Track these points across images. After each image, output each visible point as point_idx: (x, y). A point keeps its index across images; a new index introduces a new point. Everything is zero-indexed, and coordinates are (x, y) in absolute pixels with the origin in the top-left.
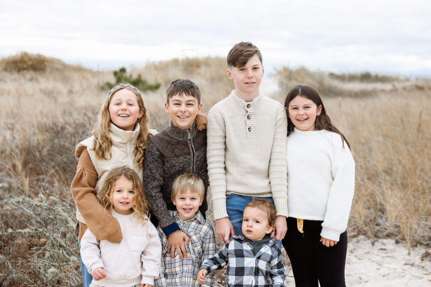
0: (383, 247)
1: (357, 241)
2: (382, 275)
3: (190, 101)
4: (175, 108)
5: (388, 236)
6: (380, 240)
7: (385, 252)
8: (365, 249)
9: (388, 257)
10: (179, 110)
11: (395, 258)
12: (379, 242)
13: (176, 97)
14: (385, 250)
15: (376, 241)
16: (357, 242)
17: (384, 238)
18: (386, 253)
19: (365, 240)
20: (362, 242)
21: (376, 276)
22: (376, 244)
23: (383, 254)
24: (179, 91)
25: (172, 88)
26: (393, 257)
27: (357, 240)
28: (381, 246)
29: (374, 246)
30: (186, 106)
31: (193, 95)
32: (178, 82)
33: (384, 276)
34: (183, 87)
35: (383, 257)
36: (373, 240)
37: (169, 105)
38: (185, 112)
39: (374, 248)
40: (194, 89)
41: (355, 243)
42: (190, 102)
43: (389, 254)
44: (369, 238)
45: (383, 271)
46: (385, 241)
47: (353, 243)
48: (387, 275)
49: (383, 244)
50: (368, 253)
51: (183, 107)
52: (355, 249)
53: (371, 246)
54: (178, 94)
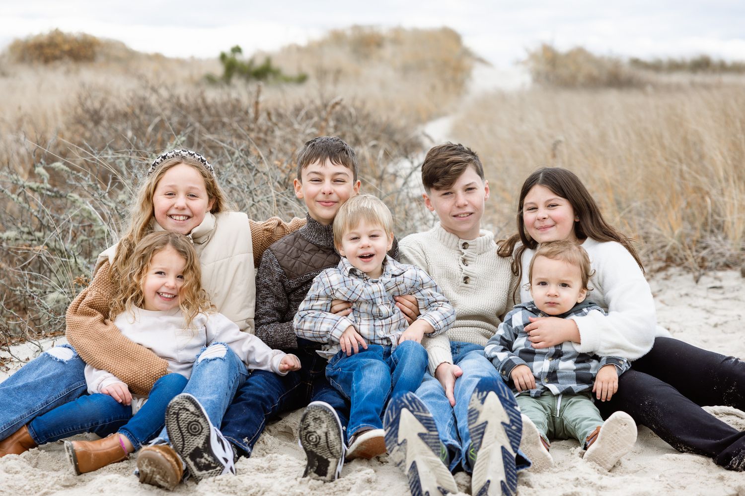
0: (717, 284)
1: (664, 277)
2: (713, 324)
3: (339, 174)
4: (313, 188)
5: (727, 266)
6: (711, 273)
7: (720, 291)
8: (681, 289)
9: (727, 299)
10: (320, 190)
11: (739, 300)
12: (708, 276)
13: (315, 167)
14: (720, 288)
15: (704, 274)
16: (666, 279)
17: (719, 270)
18: (723, 293)
19: (680, 275)
20: (673, 278)
21: (701, 326)
22: (703, 279)
23: (716, 295)
24: (320, 156)
25: (307, 151)
26: (736, 299)
27: (666, 275)
28: (712, 282)
29: (699, 283)
30: (333, 184)
31: (345, 164)
32: (318, 141)
33: (716, 326)
34: (327, 148)
35: (716, 300)
36: (697, 274)
37: (301, 182)
38: (330, 194)
39: (699, 286)
40: (347, 153)
41: (661, 281)
42: (339, 177)
43: (728, 295)
44: (688, 270)
45: (714, 319)
46: (720, 274)
47: (658, 281)
48: (721, 324)
49: (716, 278)
50: (687, 295)
51: (327, 186)
52: (660, 291)
53: (694, 283)
54: (319, 160)
